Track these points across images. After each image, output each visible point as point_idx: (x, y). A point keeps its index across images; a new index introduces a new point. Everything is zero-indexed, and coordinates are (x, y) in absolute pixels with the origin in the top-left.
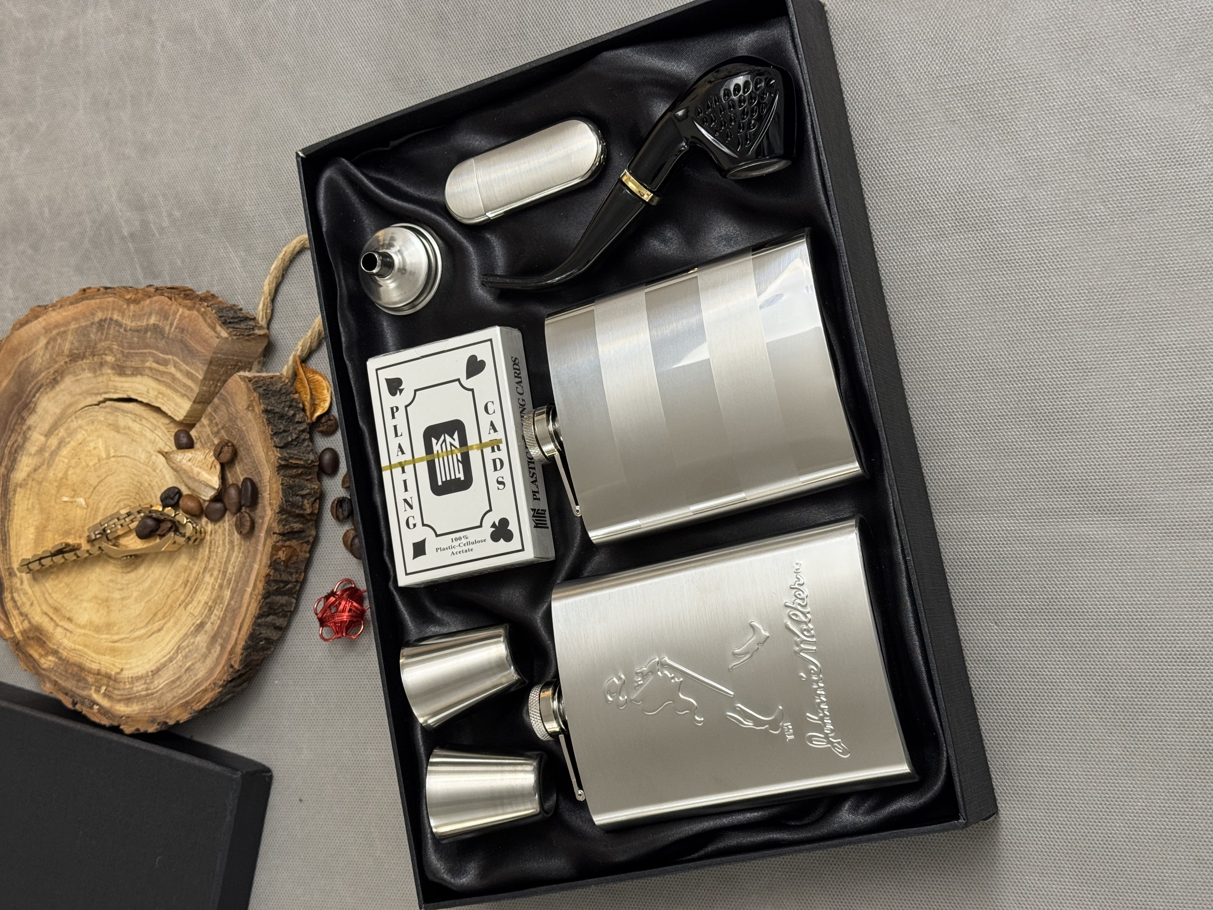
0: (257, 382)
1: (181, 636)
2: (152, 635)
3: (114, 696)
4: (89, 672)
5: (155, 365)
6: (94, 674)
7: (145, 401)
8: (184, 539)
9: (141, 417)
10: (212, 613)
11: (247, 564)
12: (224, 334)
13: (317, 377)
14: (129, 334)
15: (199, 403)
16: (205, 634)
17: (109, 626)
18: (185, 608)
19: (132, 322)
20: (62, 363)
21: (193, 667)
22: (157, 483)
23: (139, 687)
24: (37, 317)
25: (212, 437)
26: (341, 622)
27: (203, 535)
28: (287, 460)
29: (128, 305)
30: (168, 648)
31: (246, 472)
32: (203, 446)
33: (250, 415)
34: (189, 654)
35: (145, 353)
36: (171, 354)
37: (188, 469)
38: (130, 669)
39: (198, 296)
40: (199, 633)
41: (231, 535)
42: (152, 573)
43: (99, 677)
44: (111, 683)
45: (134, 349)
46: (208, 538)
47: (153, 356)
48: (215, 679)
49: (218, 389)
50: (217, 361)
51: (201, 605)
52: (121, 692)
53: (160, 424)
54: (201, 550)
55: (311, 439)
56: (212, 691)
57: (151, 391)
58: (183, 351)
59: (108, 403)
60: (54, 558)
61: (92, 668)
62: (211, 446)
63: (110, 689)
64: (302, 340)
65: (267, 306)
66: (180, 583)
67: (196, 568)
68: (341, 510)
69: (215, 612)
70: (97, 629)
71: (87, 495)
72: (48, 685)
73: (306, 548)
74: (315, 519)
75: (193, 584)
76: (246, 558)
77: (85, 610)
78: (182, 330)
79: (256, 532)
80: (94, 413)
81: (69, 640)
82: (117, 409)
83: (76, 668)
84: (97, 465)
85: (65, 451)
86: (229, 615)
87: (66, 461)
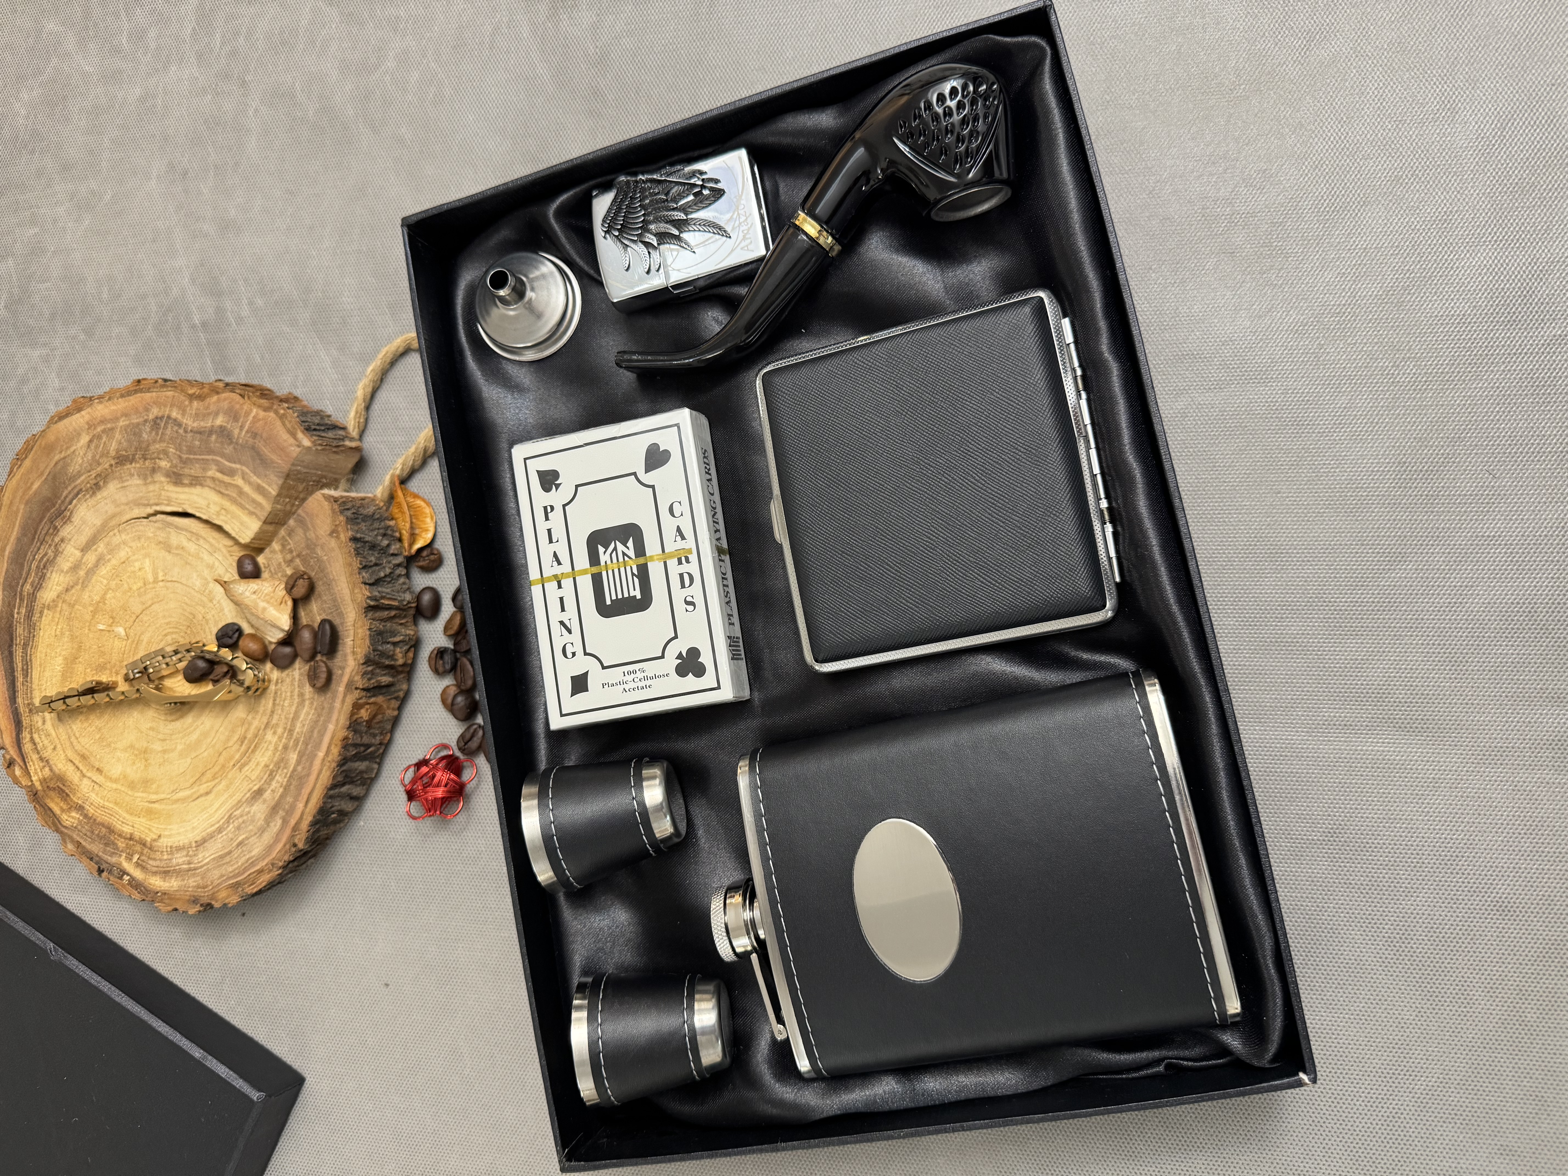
0: (344, 503)
1: (234, 803)
2: (198, 798)
3: (148, 866)
4: (120, 835)
5: (219, 475)
6: (126, 839)
7: (204, 517)
8: (242, 689)
9: (198, 536)
10: (274, 778)
11: (321, 723)
12: (306, 442)
13: (419, 502)
14: (189, 435)
15: (271, 523)
16: (263, 804)
17: (146, 783)
18: (240, 769)
19: (193, 422)
20: (107, 466)
21: (247, 842)
22: (213, 616)
23: (179, 859)
24: (79, 410)
25: (284, 566)
26: (435, 797)
27: (266, 684)
28: (376, 600)
29: (191, 401)
30: (216, 816)
31: (324, 611)
32: (272, 576)
33: (333, 543)
34: (242, 825)
35: (207, 460)
36: (240, 463)
37: (249, 603)
38: (170, 836)
39: (276, 396)
40: (256, 801)
41: (301, 686)
42: (202, 724)
43: (132, 842)
44: (146, 850)
45: (195, 454)
46: (272, 687)
47: (217, 463)
48: (273, 858)
49: (295, 508)
50: (296, 475)
51: (260, 768)
52: (157, 863)
53: (221, 546)
54: (263, 701)
55: (408, 575)
56: (269, 873)
57: (211, 506)
58: (254, 460)
59: (159, 517)
60: (81, 698)
61: (123, 832)
62: (283, 575)
63: (143, 858)
64: (403, 457)
65: (360, 413)
66: (235, 739)
67: (256, 723)
68: (441, 662)
69: (277, 777)
70: (132, 785)
71: (128, 625)
72: (70, 846)
73: (395, 704)
74: (408, 670)
75: (251, 742)
76: (319, 716)
77: (119, 760)
78: (255, 435)
79: (333, 685)
80: (141, 528)
81: (97, 794)
82: (170, 524)
83: (104, 830)
84: (142, 590)
85: (103, 571)
86: (294, 783)
87: (105, 582)
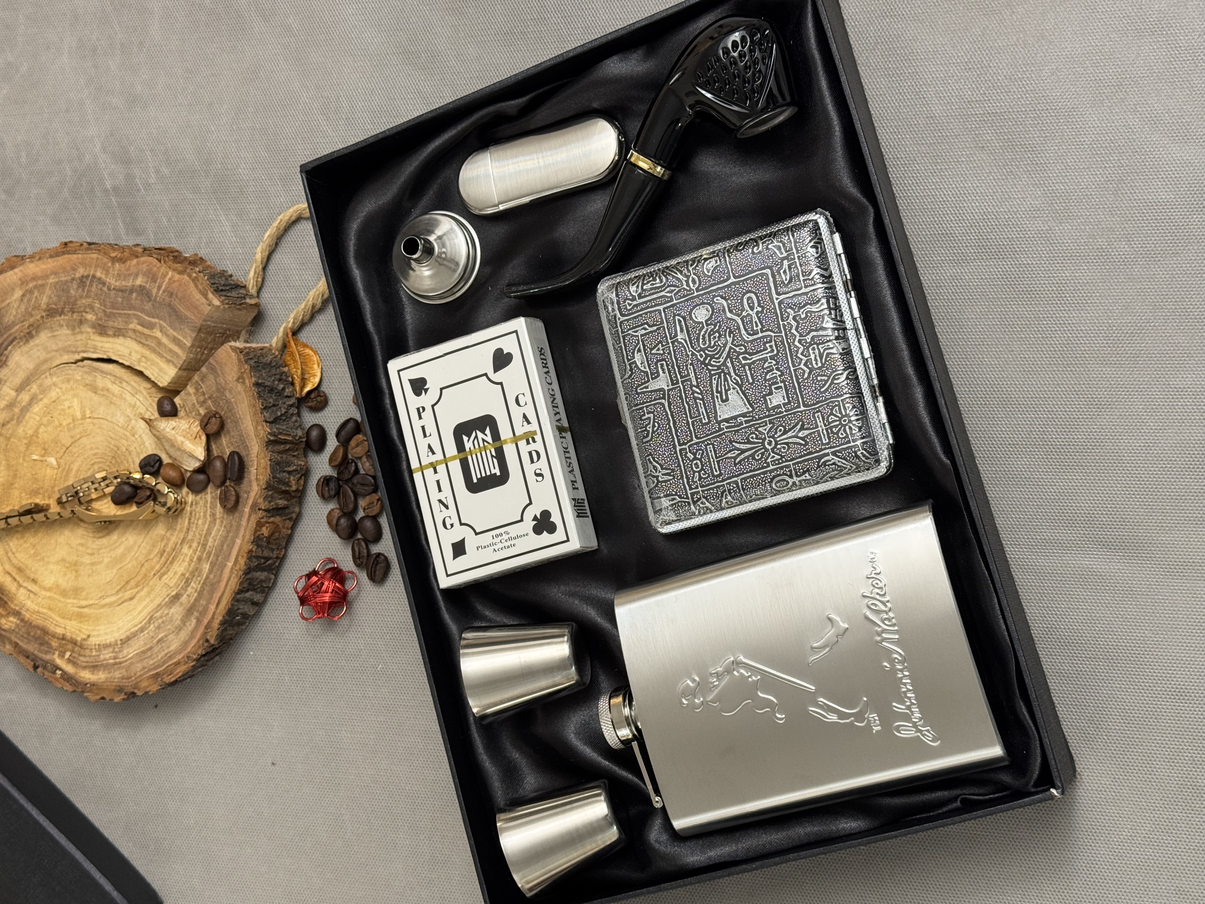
0: (247, 352)
1: (154, 607)
2: (123, 602)
3: (79, 662)
4: (54, 636)
5: (139, 328)
6: (58, 639)
7: (127, 363)
8: (164, 509)
9: (121, 380)
10: (189, 586)
11: (229, 538)
12: (216, 302)
13: (308, 351)
14: (112, 293)
15: (185, 370)
16: (180, 606)
17: (76, 591)
18: (160, 578)
19: (116, 281)
20: (39, 317)
21: (165, 639)
22: (135, 448)
23: (106, 655)
24: (13, 267)
25: (197, 406)
26: (324, 602)
27: (183, 505)
28: (276, 436)
29: (113, 263)
30: (139, 617)
31: (233, 445)
32: (187, 415)
33: (240, 387)
34: (162, 625)
35: (129, 314)
36: (158, 318)
37: (171, 437)
38: (98, 636)
39: (186, 258)
40: (174, 605)
41: (213, 507)
42: (126, 540)
43: (64, 642)
44: (77, 649)
45: (118, 309)
46: (188, 508)
47: (138, 318)
48: (189, 652)
49: (207, 357)
50: (206, 329)
51: (177, 577)
52: (88, 659)
53: (142, 388)
54: (180, 520)
55: (299, 414)
56: (184, 665)
57: (133, 354)
58: (170, 316)
59: (86, 362)
60: (21, 518)
61: (56, 633)
62: (196, 415)
63: (75, 655)
64: (295, 312)
65: (259, 274)
66: (156, 553)
67: (174, 539)
68: (327, 489)
69: (192, 584)
70: (64, 593)
71: (59, 455)
72: (8, 646)
73: (289, 524)
74: (300, 496)
75: (169, 555)
76: (228, 532)
77: (52, 572)
78: (171, 295)
79: (240, 507)
80: (70, 372)
81: (32, 602)
82: (96, 369)
83: (39, 632)
84: (71, 426)
85: (36, 408)
86: (207, 588)
87: (38, 418)
